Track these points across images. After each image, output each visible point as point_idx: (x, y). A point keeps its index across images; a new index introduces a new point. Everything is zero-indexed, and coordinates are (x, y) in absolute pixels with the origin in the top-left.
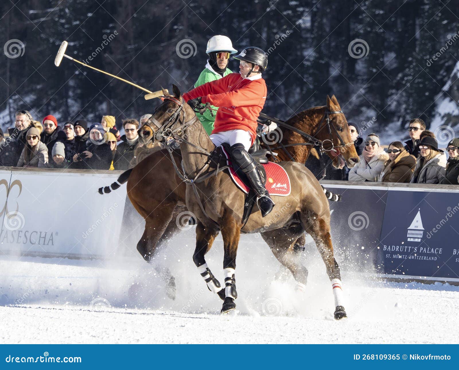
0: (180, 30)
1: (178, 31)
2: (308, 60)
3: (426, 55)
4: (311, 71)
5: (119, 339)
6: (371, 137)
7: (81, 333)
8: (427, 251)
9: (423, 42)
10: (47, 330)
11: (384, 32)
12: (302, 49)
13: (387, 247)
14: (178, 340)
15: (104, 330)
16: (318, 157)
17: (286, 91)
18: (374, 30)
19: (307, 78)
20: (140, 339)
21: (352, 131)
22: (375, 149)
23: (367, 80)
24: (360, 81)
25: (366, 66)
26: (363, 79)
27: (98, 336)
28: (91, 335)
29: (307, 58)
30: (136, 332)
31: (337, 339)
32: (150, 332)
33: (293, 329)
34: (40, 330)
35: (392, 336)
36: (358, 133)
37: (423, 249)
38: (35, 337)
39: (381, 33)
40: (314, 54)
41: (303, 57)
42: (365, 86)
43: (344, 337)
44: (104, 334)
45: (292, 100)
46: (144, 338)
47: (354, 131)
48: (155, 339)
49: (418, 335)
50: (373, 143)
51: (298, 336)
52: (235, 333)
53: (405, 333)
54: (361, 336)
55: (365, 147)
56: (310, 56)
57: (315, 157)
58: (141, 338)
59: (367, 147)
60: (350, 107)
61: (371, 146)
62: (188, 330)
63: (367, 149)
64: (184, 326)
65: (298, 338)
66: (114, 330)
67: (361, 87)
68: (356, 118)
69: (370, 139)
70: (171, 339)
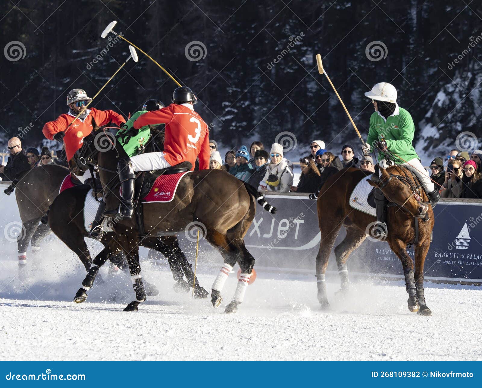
0: (202, 67)
1: (199, 67)
2: (311, 92)
3: (411, 87)
4: (314, 101)
5: (150, 330)
6: (366, 157)
7: (118, 325)
8: (412, 254)
9: (409, 76)
10: (89, 322)
11: (375, 68)
12: (306, 83)
13: (379, 251)
14: (201, 330)
15: (138, 322)
16: (319, 174)
17: (292, 118)
18: (367, 67)
19: (310, 107)
20: (168, 330)
21: (349, 152)
22: (369, 167)
23: (362, 108)
24: (355, 110)
25: (360, 96)
26: (357, 108)
27: (133, 327)
28: (126, 326)
29: (310, 90)
30: (165, 324)
31: (336, 329)
32: (177, 323)
33: (299, 321)
34: (83, 322)
35: (383, 327)
36: (354, 154)
37: (410, 252)
38: (79, 328)
39: (373, 68)
40: (316, 87)
41: (307, 90)
42: (359, 114)
43: (343, 327)
44: (138, 326)
45: (297, 126)
46: (172, 329)
47: (351, 152)
48: (181, 330)
49: (405, 325)
50: (368, 163)
51: (303, 327)
52: (249, 325)
53: (394, 324)
54: (357, 327)
55: (361, 166)
56: (311, 88)
57: (317, 174)
58: (170, 329)
59: (362, 165)
60: (347, 132)
61: (365, 164)
62: (209, 322)
63: (362, 167)
64: (206, 319)
65: (303, 328)
66: (147, 322)
67: (356, 115)
68: (352, 141)
69: (365, 159)
70: (195, 329)
